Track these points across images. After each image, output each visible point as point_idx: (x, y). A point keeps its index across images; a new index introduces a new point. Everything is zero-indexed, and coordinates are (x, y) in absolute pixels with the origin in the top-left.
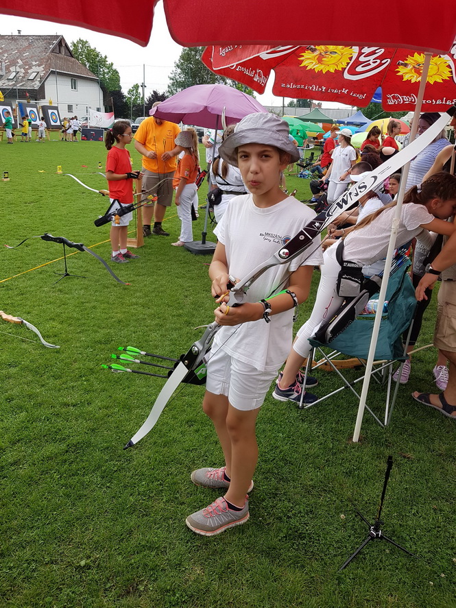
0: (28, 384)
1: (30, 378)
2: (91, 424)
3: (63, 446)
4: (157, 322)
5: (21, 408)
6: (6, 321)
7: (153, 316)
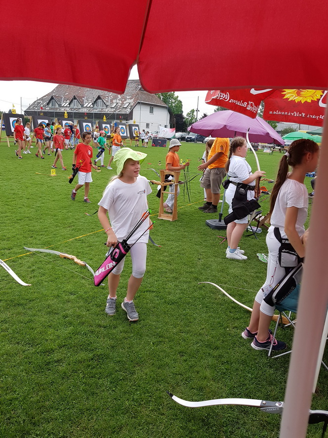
0: (79, 308)
1: (81, 304)
2: (112, 342)
3: (91, 355)
4: (174, 275)
5: (71, 323)
6: (76, 264)
7: (172, 271)
